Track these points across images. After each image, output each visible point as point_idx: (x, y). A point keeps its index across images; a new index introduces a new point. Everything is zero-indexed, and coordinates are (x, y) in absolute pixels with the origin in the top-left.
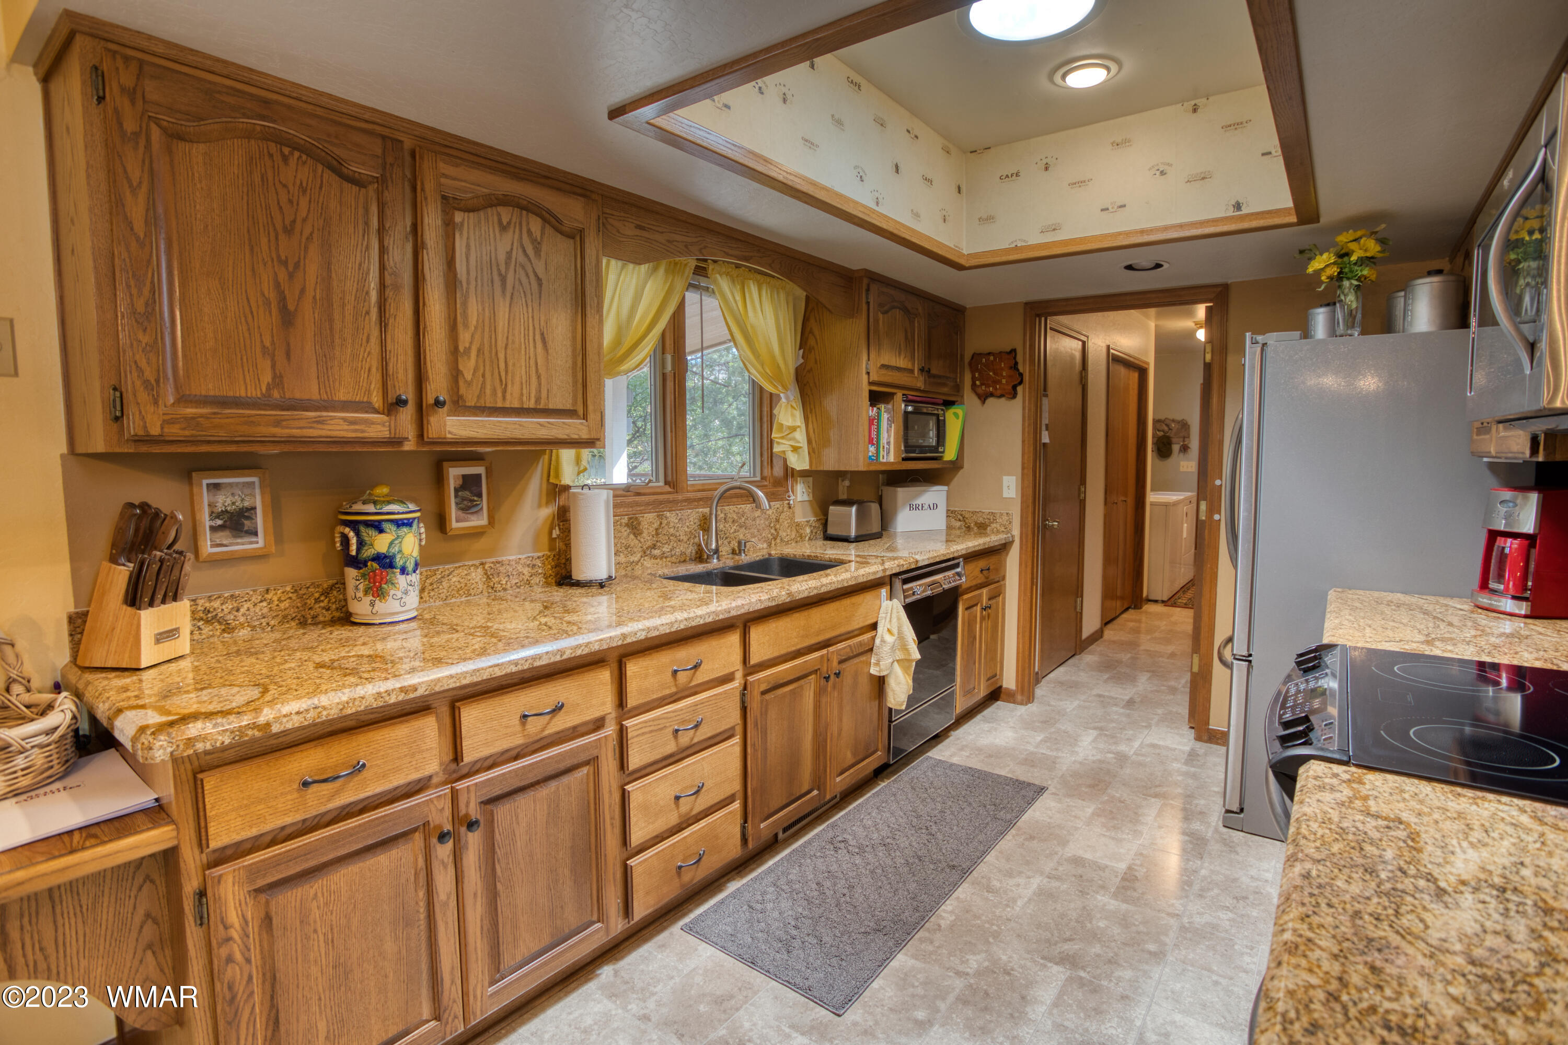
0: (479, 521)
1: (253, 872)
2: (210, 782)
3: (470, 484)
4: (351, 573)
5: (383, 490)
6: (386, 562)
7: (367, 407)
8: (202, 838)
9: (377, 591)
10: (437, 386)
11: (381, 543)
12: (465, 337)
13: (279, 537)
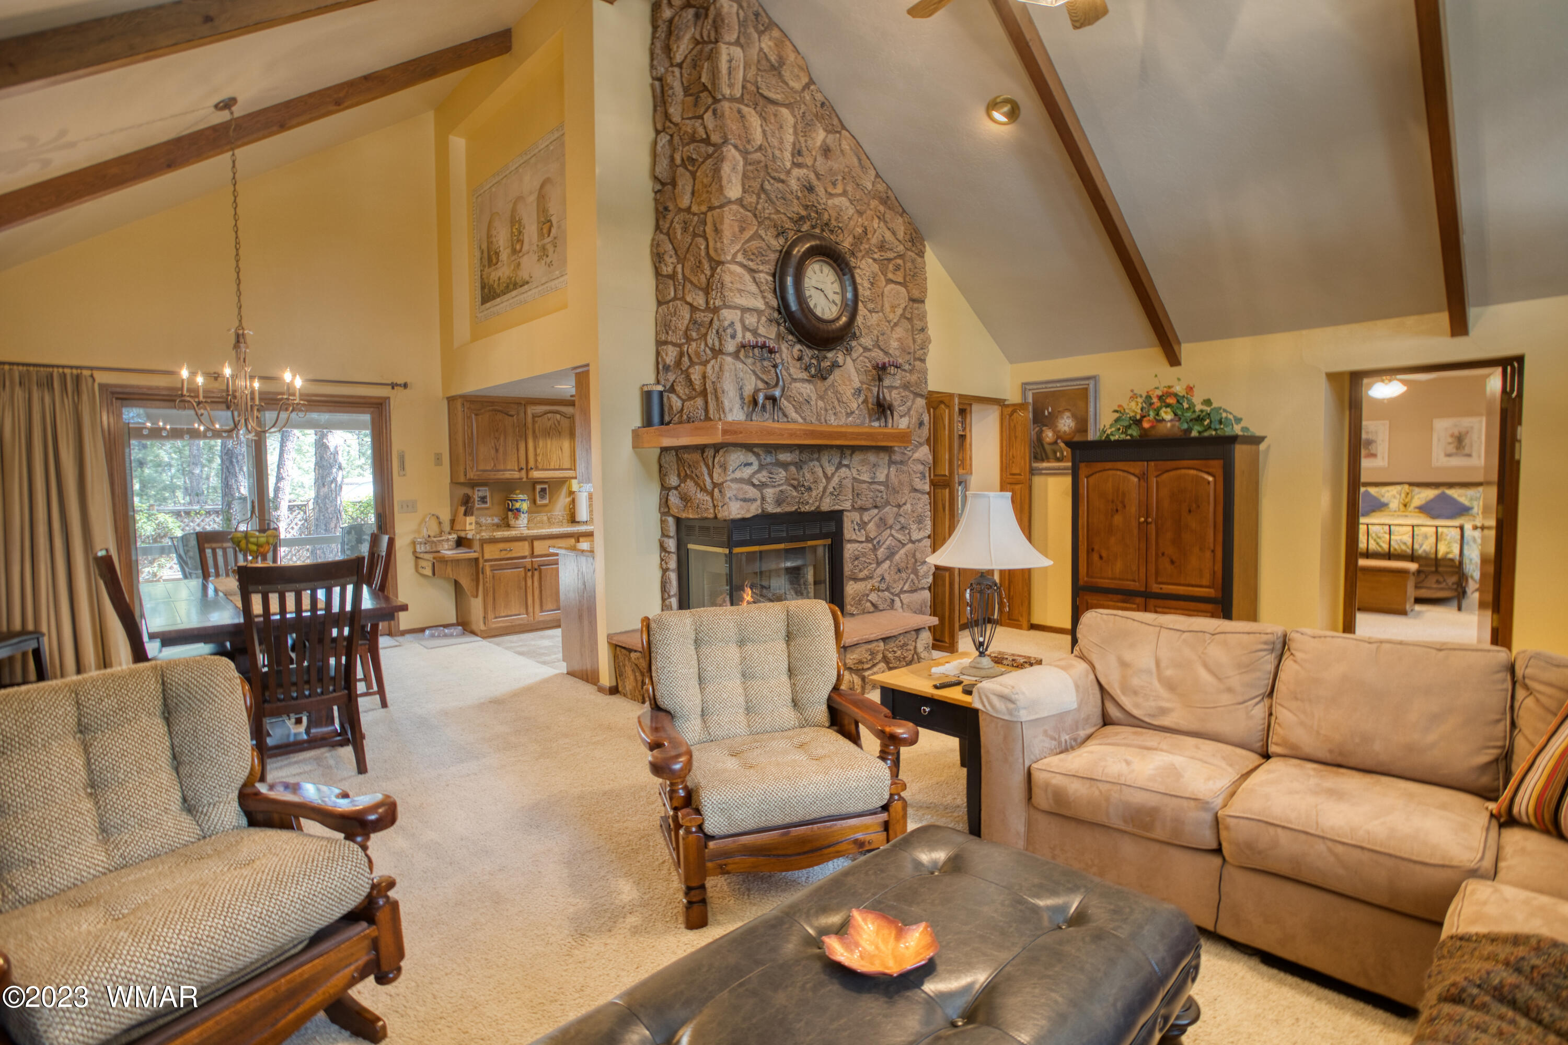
0: (546, 501)
1: (491, 566)
2: (485, 546)
3: (543, 490)
4: (510, 513)
5: (518, 492)
6: (518, 510)
7: (514, 470)
8: (483, 557)
9: (516, 518)
10: (532, 464)
11: (517, 505)
12: (538, 451)
13: (492, 504)
